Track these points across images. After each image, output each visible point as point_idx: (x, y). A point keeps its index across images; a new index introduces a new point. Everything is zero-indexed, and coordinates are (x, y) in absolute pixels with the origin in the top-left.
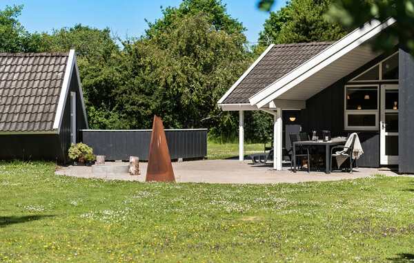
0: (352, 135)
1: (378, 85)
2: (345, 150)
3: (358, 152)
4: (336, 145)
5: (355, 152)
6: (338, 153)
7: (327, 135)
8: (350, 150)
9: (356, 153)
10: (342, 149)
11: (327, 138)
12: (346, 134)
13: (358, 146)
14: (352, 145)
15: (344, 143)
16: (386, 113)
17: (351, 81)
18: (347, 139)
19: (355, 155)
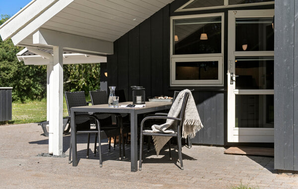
0: (182, 94)
1: (222, 15)
2: (169, 122)
3: (192, 126)
4: (152, 113)
5: (187, 126)
6: (155, 128)
7: (139, 93)
8: (178, 123)
9: (190, 127)
10: (164, 121)
11: (139, 98)
12: (172, 92)
13: (193, 114)
14: (182, 114)
15: (166, 109)
16: (236, 58)
17: (181, 9)
18: (173, 101)
19: (187, 131)
